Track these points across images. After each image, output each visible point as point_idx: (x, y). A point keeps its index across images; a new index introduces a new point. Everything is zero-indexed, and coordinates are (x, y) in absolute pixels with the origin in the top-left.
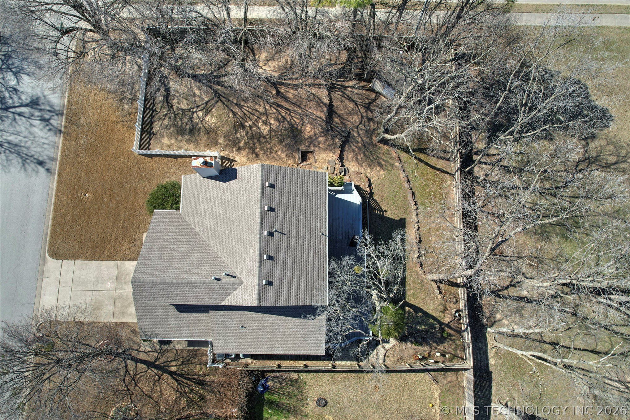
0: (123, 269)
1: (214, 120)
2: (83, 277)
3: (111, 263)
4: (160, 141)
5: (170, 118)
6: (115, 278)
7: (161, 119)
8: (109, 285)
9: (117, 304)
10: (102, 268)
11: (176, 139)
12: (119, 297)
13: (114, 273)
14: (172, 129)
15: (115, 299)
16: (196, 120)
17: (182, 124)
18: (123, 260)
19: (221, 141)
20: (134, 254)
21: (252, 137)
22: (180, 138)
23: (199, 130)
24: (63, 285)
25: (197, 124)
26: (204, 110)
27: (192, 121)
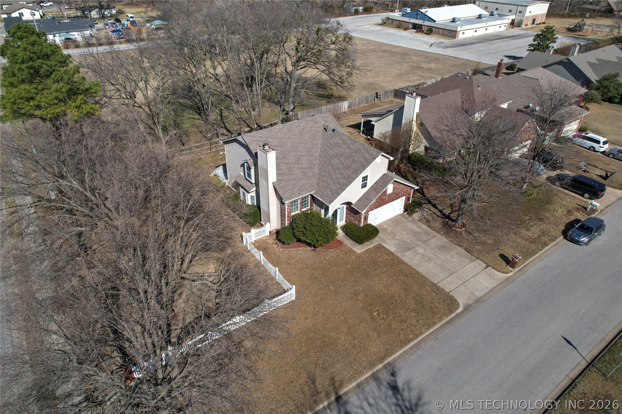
0: (399, 250)
2: (439, 269)
3: (405, 259)
6: (412, 251)
8: (420, 250)
9: (426, 239)
10: (416, 263)
12: (420, 240)
13: (409, 254)
15: (425, 242)
18: (393, 253)
19: (229, 251)
20: (381, 249)
24: (462, 279)
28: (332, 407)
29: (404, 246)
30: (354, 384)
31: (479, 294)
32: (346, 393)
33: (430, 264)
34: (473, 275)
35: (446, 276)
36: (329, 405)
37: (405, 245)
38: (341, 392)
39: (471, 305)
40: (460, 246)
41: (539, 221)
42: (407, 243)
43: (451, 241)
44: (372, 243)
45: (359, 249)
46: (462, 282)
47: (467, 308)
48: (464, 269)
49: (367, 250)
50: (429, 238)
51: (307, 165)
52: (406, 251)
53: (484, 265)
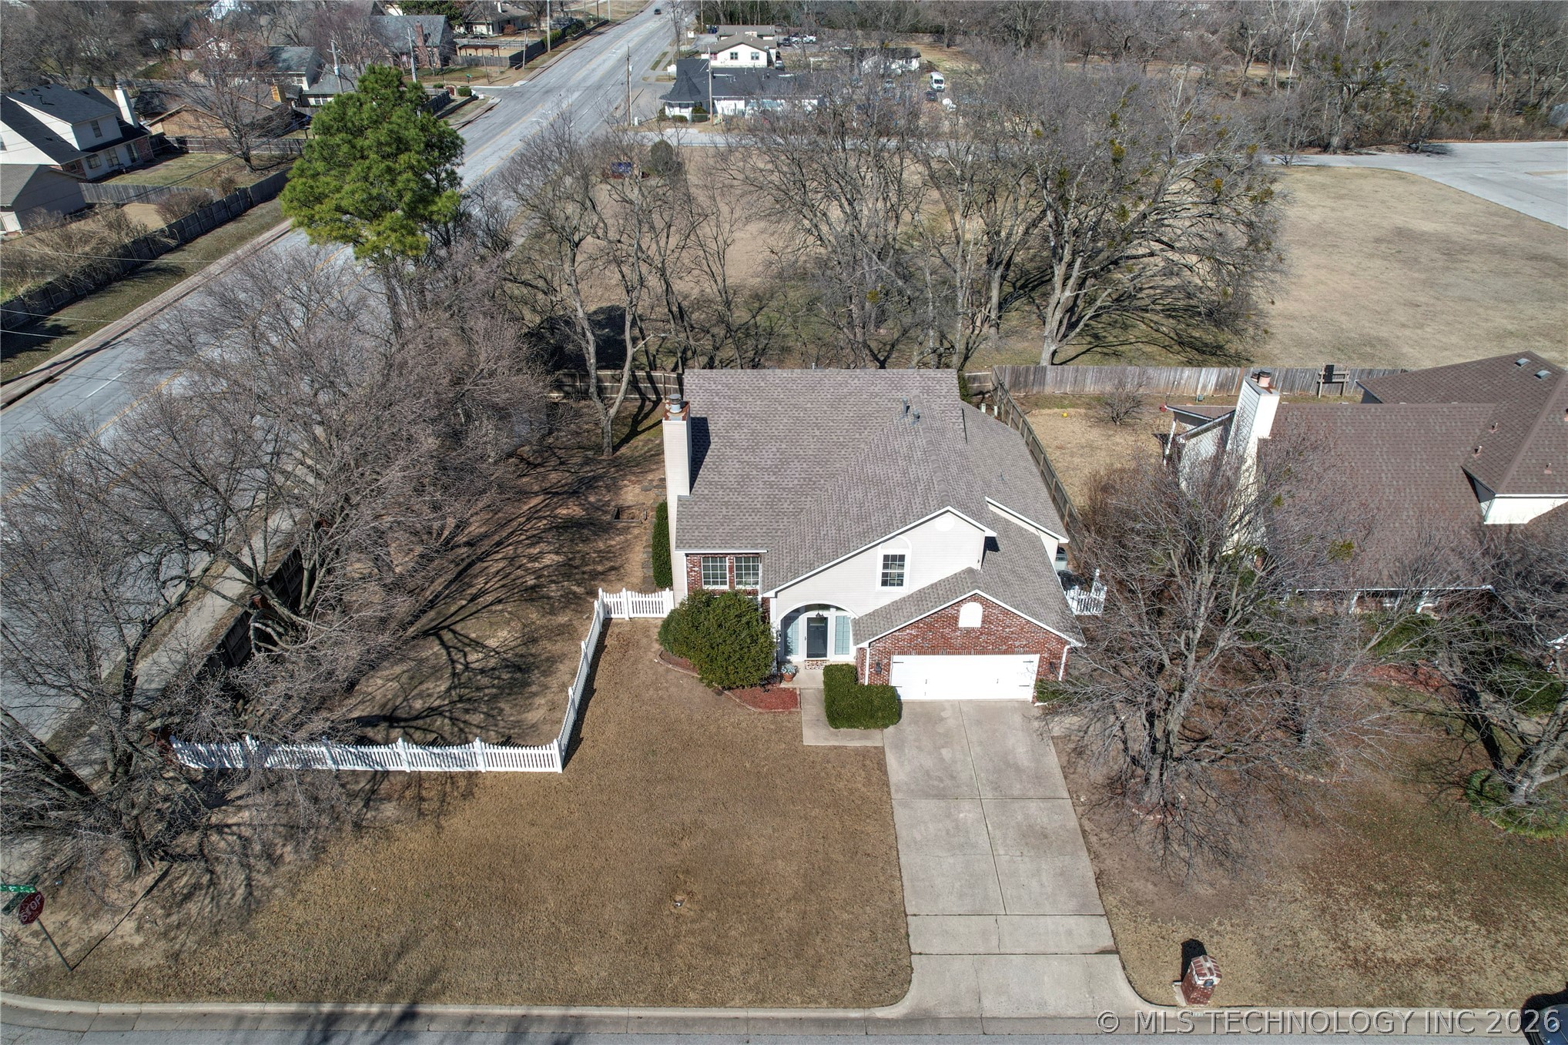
0: (913, 787)
1: (503, 634)
2: (957, 885)
3: (901, 816)
4: (533, 726)
5: (467, 711)
6: (943, 804)
7: (461, 730)
8: (967, 813)
9: (1016, 792)
10: (918, 837)
11: (535, 694)
12: (996, 788)
13: (927, 807)
14: (502, 705)
15: (1005, 798)
16: (492, 663)
17: (493, 686)
18: (888, 786)
19: (562, 619)
20: (868, 762)
21: (568, 576)
22: (534, 688)
23: (522, 656)
24: (994, 942)
25: (504, 659)
26: (467, 649)
27: (493, 669)
28: (378, 1025)
29: (936, 783)
30: (465, 1010)
31: (993, 1006)
32: (432, 1018)
33: (951, 860)
34: (1042, 949)
35: (956, 910)
36: (381, 1015)
37: (941, 780)
38: (424, 1009)
39: (936, 1020)
40: (1095, 856)
41: (1475, 917)
42: (953, 778)
43: (1084, 832)
44: (866, 738)
45: (816, 735)
46: (981, 950)
47: (915, 1021)
48: (1032, 920)
49: (836, 748)
50: (1031, 793)
51: (796, 482)
52: (927, 795)
53: (1109, 943)
